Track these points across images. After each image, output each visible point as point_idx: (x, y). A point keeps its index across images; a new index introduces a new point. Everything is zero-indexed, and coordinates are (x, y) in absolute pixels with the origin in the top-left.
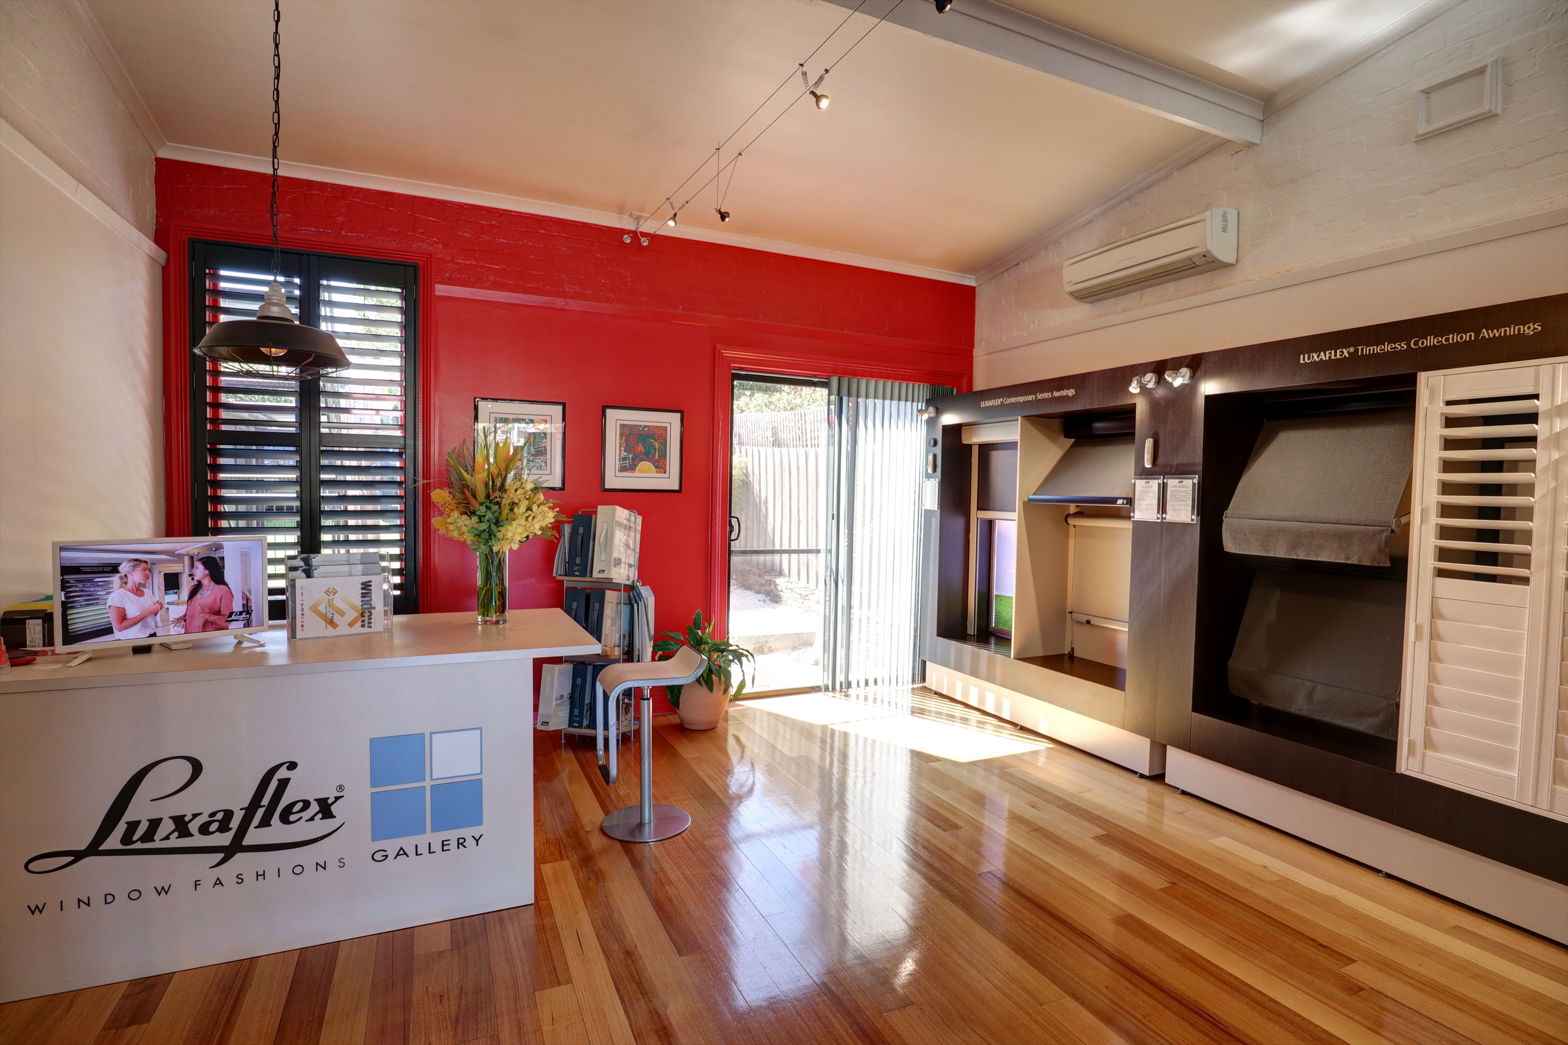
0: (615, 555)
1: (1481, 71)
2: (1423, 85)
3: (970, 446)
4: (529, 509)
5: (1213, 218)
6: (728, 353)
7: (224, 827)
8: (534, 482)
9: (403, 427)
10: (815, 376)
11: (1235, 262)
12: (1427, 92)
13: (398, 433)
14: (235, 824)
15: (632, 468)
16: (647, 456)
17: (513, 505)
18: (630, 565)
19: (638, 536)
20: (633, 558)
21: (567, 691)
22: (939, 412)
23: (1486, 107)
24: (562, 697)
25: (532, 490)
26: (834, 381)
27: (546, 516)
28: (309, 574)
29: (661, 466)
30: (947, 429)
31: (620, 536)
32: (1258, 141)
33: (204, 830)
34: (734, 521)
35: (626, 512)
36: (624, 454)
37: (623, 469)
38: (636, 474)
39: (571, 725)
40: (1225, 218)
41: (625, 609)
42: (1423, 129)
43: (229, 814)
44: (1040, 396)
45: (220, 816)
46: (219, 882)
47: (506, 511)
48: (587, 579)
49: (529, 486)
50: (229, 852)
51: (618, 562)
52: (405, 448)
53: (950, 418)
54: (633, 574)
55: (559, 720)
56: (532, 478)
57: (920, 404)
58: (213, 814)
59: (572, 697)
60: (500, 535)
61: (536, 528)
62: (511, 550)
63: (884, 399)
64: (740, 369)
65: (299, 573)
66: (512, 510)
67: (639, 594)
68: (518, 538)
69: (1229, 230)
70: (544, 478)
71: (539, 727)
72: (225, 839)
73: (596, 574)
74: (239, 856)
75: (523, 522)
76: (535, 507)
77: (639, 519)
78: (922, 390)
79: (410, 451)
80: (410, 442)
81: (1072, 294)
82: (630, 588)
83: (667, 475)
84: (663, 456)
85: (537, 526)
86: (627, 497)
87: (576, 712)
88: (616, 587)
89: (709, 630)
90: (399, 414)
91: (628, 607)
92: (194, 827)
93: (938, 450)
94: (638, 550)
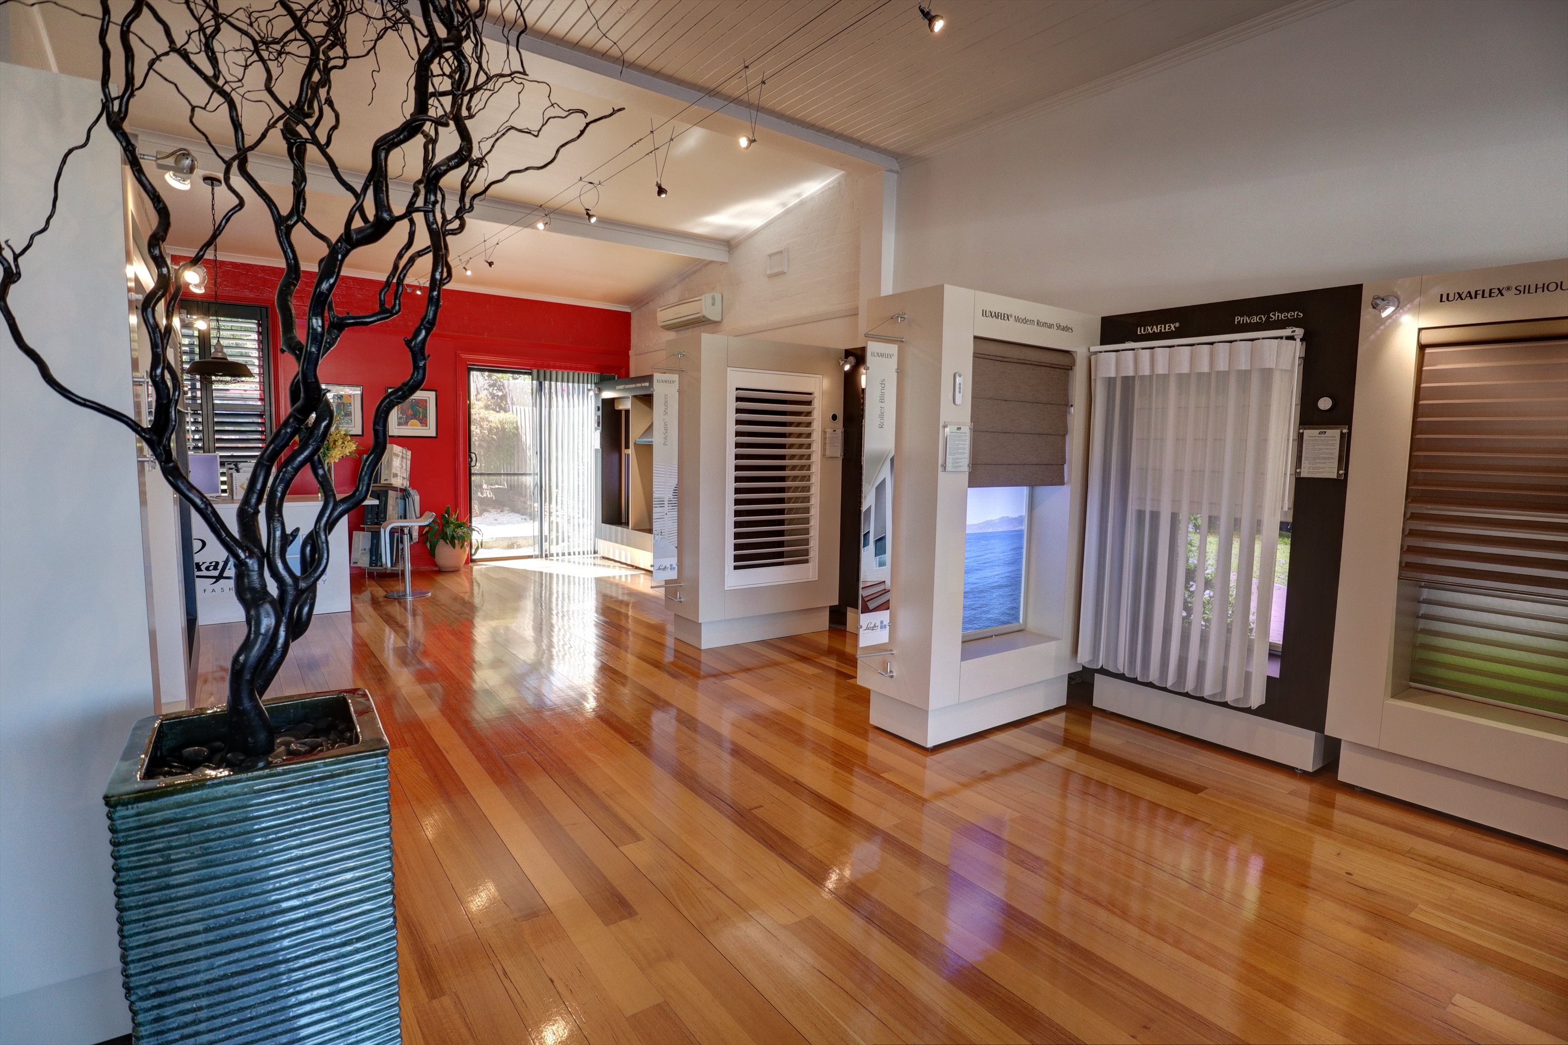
0: (394, 471)
1: (781, 252)
2: (769, 252)
3: (620, 411)
4: (343, 443)
5: (706, 299)
6: (464, 356)
7: (215, 568)
8: (346, 431)
9: (261, 399)
10: (523, 369)
11: (720, 320)
12: (770, 256)
13: (259, 403)
14: (220, 567)
15: (406, 423)
16: (414, 416)
17: (335, 441)
18: (404, 478)
19: (409, 462)
20: (406, 474)
21: (368, 546)
22: (600, 390)
23: (779, 269)
24: (365, 549)
25: (345, 435)
26: (535, 372)
27: (352, 447)
28: (238, 471)
29: (424, 422)
30: (604, 401)
31: (396, 462)
32: (727, 261)
33: (207, 569)
34: (473, 456)
35: (400, 448)
36: (400, 415)
37: (399, 424)
38: (408, 427)
39: (371, 565)
40: (713, 298)
41: (401, 502)
42: (769, 272)
43: (217, 563)
44: (643, 385)
45: (214, 564)
46: (213, 590)
47: (332, 444)
48: (378, 485)
49: (343, 433)
50: (218, 578)
51: (396, 475)
52: (264, 412)
53: (607, 394)
54: (406, 483)
55: (364, 562)
56: (344, 429)
57: (589, 385)
58: (211, 563)
59: (371, 550)
60: (329, 455)
61: (347, 452)
62: (334, 462)
63: (568, 382)
64: (473, 365)
65: (234, 471)
66: (334, 444)
67: (409, 494)
68: (338, 457)
69: (716, 304)
70: (350, 429)
71: (352, 565)
72: (216, 573)
73: (382, 482)
74: (222, 580)
75: (340, 449)
76: (346, 443)
77: (409, 453)
78: (594, 376)
79: (267, 413)
80: (267, 408)
81: (662, 327)
82: (403, 490)
83: (428, 428)
84: (425, 416)
85: (347, 451)
86: (402, 441)
87: (374, 558)
88: (395, 489)
89: (455, 516)
90: (258, 392)
91: (403, 501)
92: (203, 567)
93: (600, 413)
94: (409, 469)
